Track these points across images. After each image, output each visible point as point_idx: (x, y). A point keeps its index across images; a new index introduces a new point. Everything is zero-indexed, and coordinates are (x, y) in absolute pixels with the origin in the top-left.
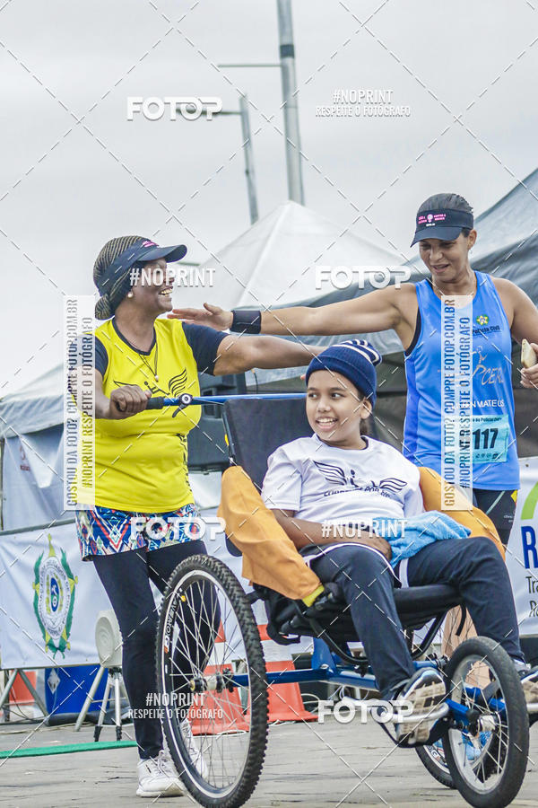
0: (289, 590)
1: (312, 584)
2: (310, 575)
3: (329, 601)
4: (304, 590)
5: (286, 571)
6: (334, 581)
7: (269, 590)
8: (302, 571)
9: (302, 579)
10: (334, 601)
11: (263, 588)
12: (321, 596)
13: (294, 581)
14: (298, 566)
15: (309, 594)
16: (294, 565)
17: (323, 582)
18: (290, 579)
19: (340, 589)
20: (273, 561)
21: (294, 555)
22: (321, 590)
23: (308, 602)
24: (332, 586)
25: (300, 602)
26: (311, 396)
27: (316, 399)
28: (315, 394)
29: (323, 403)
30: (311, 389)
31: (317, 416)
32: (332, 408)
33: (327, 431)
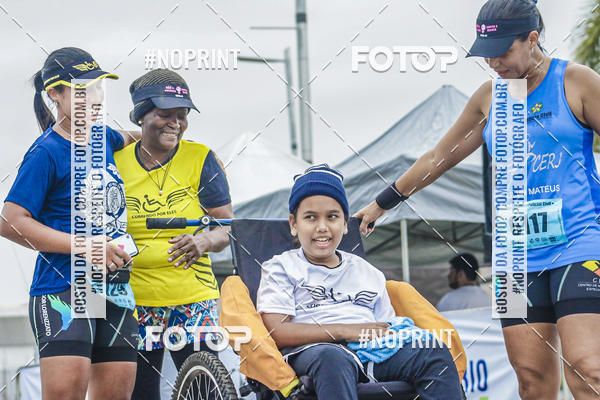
0: (272, 384)
1: (288, 377)
2: (288, 370)
3: (301, 392)
4: (281, 382)
5: (266, 365)
6: (307, 374)
8: (280, 366)
9: (279, 372)
10: (305, 392)
12: (296, 388)
13: (273, 374)
14: (276, 360)
15: (285, 386)
16: (273, 361)
17: (298, 375)
18: (269, 372)
19: (311, 381)
20: (255, 356)
21: (275, 353)
22: (296, 382)
23: (285, 392)
24: (305, 379)
25: (278, 392)
26: (309, 217)
27: (314, 221)
28: (312, 216)
29: (323, 224)
30: (309, 212)
31: (316, 235)
32: (330, 229)
33: (323, 248)
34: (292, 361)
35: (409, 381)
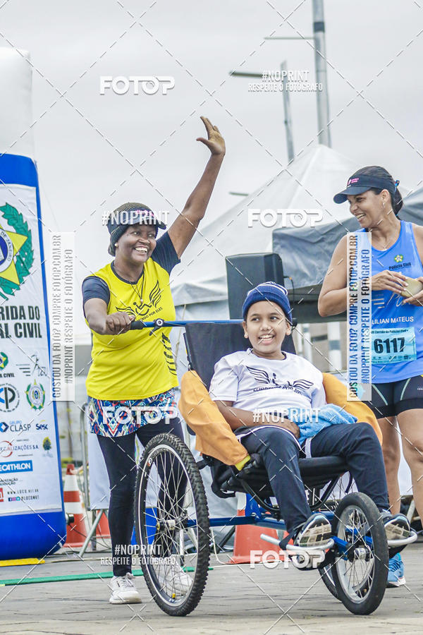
0: (227, 459)
1: (242, 454)
2: (241, 449)
3: (253, 467)
4: (237, 459)
5: (224, 445)
6: (257, 452)
7: (213, 458)
8: (235, 445)
9: (235, 450)
10: (257, 466)
11: (210, 457)
12: (248, 463)
13: (229, 452)
14: (232, 441)
15: (239, 461)
16: (229, 442)
17: (250, 453)
18: (226, 451)
19: (261, 458)
20: (214, 438)
21: (229, 433)
22: (248, 459)
23: (239, 467)
24: (256, 456)
25: (234, 467)
26: (254, 319)
27: (258, 322)
28: (258, 318)
29: (266, 324)
30: (255, 315)
31: (260, 333)
32: (272, 328)
33: (267, 344)
34: (244, 441)
35: (341, 456)
